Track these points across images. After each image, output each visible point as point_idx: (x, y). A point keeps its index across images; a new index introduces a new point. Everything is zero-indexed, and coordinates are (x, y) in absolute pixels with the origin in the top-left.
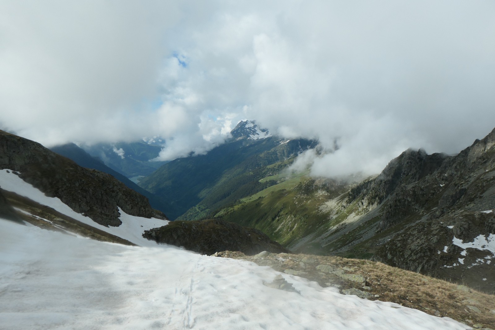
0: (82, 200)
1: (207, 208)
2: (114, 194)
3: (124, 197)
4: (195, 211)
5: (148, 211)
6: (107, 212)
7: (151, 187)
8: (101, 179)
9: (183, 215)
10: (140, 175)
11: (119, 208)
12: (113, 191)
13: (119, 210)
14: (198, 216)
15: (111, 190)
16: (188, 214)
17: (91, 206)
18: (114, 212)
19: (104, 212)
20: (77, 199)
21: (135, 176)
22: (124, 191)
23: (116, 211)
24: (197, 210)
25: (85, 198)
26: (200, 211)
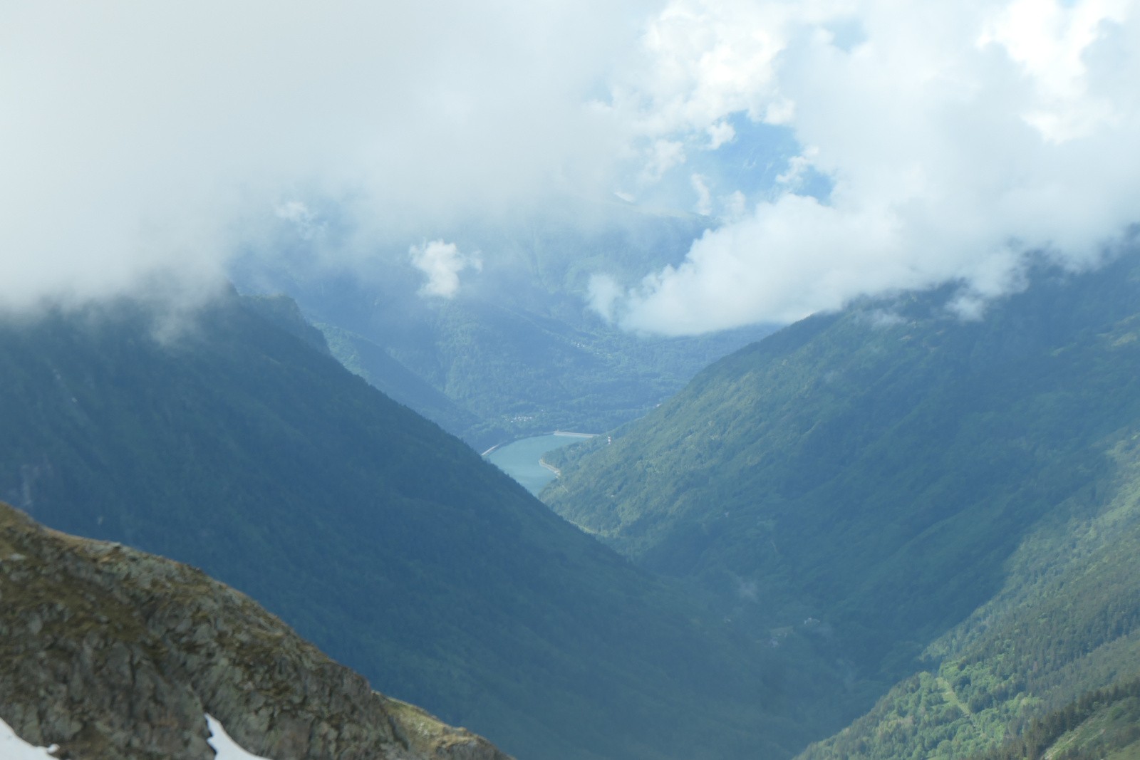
0: (51, 693)
1: (1020, 688)
2: (194, 661)
3: (239, 674)
4: (930, 703)
5: (355, 738)
6: (154, 741)
7: (636, 516)
8: (143, 590)
9: (846, 731)
10: (561, 429)
11: (215, 726)
12: (192, 648)
13: (210, 735)
14: (954, 742)
15: (184, 640)
16: (882, 729)
17: (86, 718)
18: (186, 743)
19: (142, 741)
20: (33, 688)
21: (528, 432)
22: (242, 644)
23: (196, 740)
24: (950, 696)
25: (65, 681)
26: (965, 708)
